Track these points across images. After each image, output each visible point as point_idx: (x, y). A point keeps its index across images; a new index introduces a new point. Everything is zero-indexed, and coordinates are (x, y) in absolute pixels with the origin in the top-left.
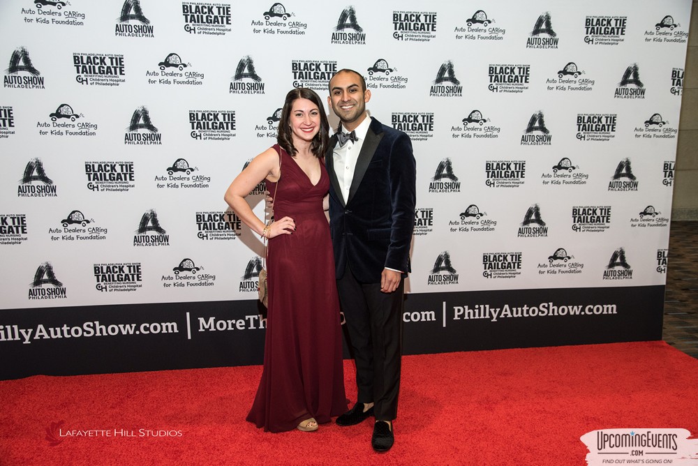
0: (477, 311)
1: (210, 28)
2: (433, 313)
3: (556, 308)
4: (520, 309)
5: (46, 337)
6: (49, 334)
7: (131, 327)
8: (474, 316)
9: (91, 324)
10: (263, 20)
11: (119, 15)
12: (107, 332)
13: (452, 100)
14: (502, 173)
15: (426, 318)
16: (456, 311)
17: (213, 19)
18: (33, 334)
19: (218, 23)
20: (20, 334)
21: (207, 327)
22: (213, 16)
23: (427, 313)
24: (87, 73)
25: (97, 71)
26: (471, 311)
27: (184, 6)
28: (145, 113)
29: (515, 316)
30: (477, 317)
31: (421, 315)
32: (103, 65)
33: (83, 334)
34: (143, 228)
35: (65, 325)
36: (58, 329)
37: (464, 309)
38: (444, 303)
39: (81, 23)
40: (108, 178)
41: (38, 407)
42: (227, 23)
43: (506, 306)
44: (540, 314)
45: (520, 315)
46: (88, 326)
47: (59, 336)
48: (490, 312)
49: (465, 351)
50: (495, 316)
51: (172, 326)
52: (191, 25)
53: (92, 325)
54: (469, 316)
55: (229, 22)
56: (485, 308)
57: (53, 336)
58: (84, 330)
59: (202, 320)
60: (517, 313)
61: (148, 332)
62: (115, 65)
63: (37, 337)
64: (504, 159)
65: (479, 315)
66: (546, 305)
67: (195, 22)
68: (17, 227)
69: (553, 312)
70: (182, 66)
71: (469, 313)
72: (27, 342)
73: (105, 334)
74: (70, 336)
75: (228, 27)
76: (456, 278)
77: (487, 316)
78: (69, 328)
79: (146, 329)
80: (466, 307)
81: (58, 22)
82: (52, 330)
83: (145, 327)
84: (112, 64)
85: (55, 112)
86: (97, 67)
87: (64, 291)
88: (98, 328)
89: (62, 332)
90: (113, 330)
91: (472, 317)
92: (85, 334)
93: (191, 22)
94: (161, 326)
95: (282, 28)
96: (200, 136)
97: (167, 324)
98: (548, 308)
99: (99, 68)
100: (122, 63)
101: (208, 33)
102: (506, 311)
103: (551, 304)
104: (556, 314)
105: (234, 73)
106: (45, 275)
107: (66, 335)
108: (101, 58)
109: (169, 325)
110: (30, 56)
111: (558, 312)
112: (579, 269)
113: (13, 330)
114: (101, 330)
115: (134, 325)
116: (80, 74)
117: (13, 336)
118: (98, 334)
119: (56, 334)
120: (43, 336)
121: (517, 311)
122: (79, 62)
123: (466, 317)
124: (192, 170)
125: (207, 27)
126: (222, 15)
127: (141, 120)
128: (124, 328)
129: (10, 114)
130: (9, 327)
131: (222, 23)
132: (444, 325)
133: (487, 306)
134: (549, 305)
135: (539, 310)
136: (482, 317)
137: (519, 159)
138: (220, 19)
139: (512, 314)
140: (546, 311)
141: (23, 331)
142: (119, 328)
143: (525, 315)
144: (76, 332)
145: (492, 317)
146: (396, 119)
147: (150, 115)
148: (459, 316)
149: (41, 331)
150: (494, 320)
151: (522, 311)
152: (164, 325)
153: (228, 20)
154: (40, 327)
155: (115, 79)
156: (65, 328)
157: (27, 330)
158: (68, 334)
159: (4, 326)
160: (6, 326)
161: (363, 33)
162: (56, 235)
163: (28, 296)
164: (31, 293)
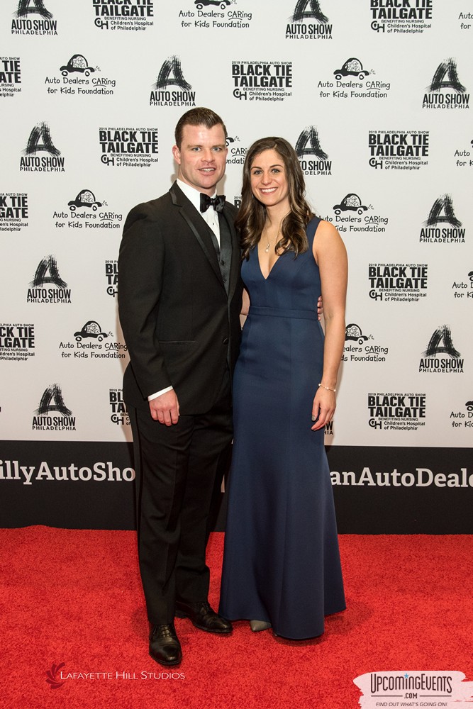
1: (266, 92)
5: (50, 478)
6: (53, 474)
9: (103, 465)
10: (334, 81)
11: (155, 80)
12: (121, 477)
17: (269, 81)
18: (35, 473)
19: (276, 86)
20: (20, 471)
22: (269, 77)
24: (114, 151)
25: (126, 149)
27: (234, 66)
32: (133, 142)
33: (93, 477)
35: (73, 465)
36: (64, 469)
39: (111, 92)
41: (39, 558)
42: (287, 86)
46: (100, 467)
47: (65, 477)
52: (241, 89)
53: (104, 467)
55: (290, 84)
57: (58, 478)
58: (94, 473)
62: (147, 141)
63: (39, 478)
67: (247, 85)
68: (24, 340)
70: (229, 140)
72: (28, 483)
73: (119, 479)
74: (77, 479)
75: (288, 90)
78: (77, 469)
81: (85, 92)
82: (57, 469)
84: (144, 140)
85: (74, 200)
86: (126, 144)
87: (72, 422)
88: (111, 470)
89: (68, 472)
90: (129, 474)
92: (96, 478)
93: (242, 85)
95: (357, 90)
99: (129, 145)
100: (156, 139)
101: (263, 99)
106: (52, 401)
107: (73, 478)
108: (131, 133)
110: (51, 134)
113: (12, 466)
114: (114, 473)
116: (106, 153)
117: (13, 475)
118: (111, 478)
119: (61, 475)
120: (47, 476)
122: (105, 138)
125: (262, 92)
126: (281, 75)
129: (24, 202)
130: (8, 463)
131: (281, 85)
138: (278, 80)
141: (24, 469)
144: (84, 474)
149: (44, 471)
153: (287, 82)
154: (44, 464)
155: (146, 158)
156: (72, 468)
157: (28, 468)
158: (76, 476)
159: (4, 462)
160: (6, 462)
161: (466, 93)
162: (67, 351)
163: (32, 426)
164: (35, 421)
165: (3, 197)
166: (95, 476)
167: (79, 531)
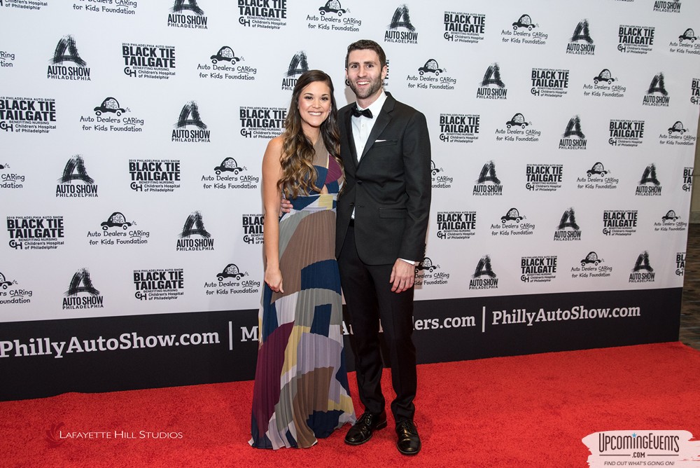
0: (514, 315)
1: (265, 21)
2: (473, 318)
3: (586, 311)
4: (553, 313)
5: (80, 350)
6: (83, 347)
7: (171, 338)
8: (512, 320)
10: (319, 15)
11: (172, 4)
12: (145, 344)
13: (496, 102)
14: (541, 176)
15: (466, 324)
16: (495, 316)
17: (268, 12)
18: (66, 347)
19: (274, 16)
20: (52, 348)
21: (249, 337)
22: (268, 9)
23: (467, 318)
24: (136, 65)
25: (146, 63)
26: (509, 316)
28: (194, 108)
29: (549, 320)
30: (514, 322)
31: (462, 320)
32: (153, 57)
33: (119, 346)
34: (187, 232)
35: (101, 337)
36: (93, 342)
37: (503, 313)
38: (484, 308)
39: (132, 12)
40: (152, 177)
42: (283, 17)
43: (542, 310)
44: (572, 318)
45: (553, 319)
46: (125, 338)
47: (94, 349)
48: (526, 316)
49: (502, 356)
50: (531, 320)
51: (214, 336)
52: (246, 17)
53: (129, 337)
54: (507, 321)
55: (285, 16)
56: (522, 312)
57: (87, 349)
58: (120, 343)
59: (244, 329)
60: (551, 317)
61: (188, 343)
62: (165, 57)
63: (70, 351)
64: (543, 163)
65: (516, 320)
66: (578, 308)
67: (250, 14)
68: (53, 230)
69: (584, 316)
70: (235, 60)
71: (507, 318)
72: (59, 356)
74: (105, 349)
75: (283, 20)
76: (496, 282)
77: (524, 321)
78: (104, 340)
79: (186, 340)
80: (504, 312)
81: (108, 10)
82: (86, 342)
83: (185, 338)
84: (163, 56)
85: (100, 106)
86: (146, 58)
87: (100, 300)
88: (135, 339)
89: (97, 344)
90: (151, 342)
91: (509, 322)
93: (246, 14)
94: (202, 337)
96: (250, 134)
97: (209, 334)
98: (579, 312)
99: (149, 59)
100: (173, 55)
101: (263, 27)
102: (542, 315)
103: (582, 307)
104: (586, 317)
105: (287, 69)
106: (81, 283)
107: (101, 348)
108: (151, 49)
109: (210, 335)
110: (77, 46)
111: (588, 316)
112: (608, 272)
113: (44, 343)
114: (139, 341)
115: (173, 336)
116: (129, 66)
117: (45, 350)
118: (136, 346)
119: (90, 347)
120: (77, 349)
121: (551, 314)
122: (128, 52)
123: (504, 322)
124: (241, 170)
125: (262, 20)
126: (277, 8)
127: (190, 117)
128: (163, 339)
129: (52, 107)
130: (40, 340)
131: (278, 16)
132: (483, 331)
133: (524, 311)
134: (580, 309)
135: (572, 314)
136: (519, 321)
137: (557, 163)
138: (275, 12)
139: (546, 318)
140: (577, 314)
141: (55, 344)
142: (158, 339)
143: (559, 319)
144: (112, 344)
145: (528, 322)
146: (444, 120)
147: (199, 111)
148: (497, 321)
149: (74, 344)
150: (530, 324)
151: (556, 314)
152: (205, 335)
153: (283, 14)
154: (74, 339)
155: (165, 71)
156: (101, 340)
157: (59, 343)
158: (104, 347)
159: (35, 340)
160: (37, 340)
161: (415, 32)
162: (94, 239)
163: (62, 306)
164: (65, 302)
165: (31, 101)
166: (121, 346)
167: (108, 393)
